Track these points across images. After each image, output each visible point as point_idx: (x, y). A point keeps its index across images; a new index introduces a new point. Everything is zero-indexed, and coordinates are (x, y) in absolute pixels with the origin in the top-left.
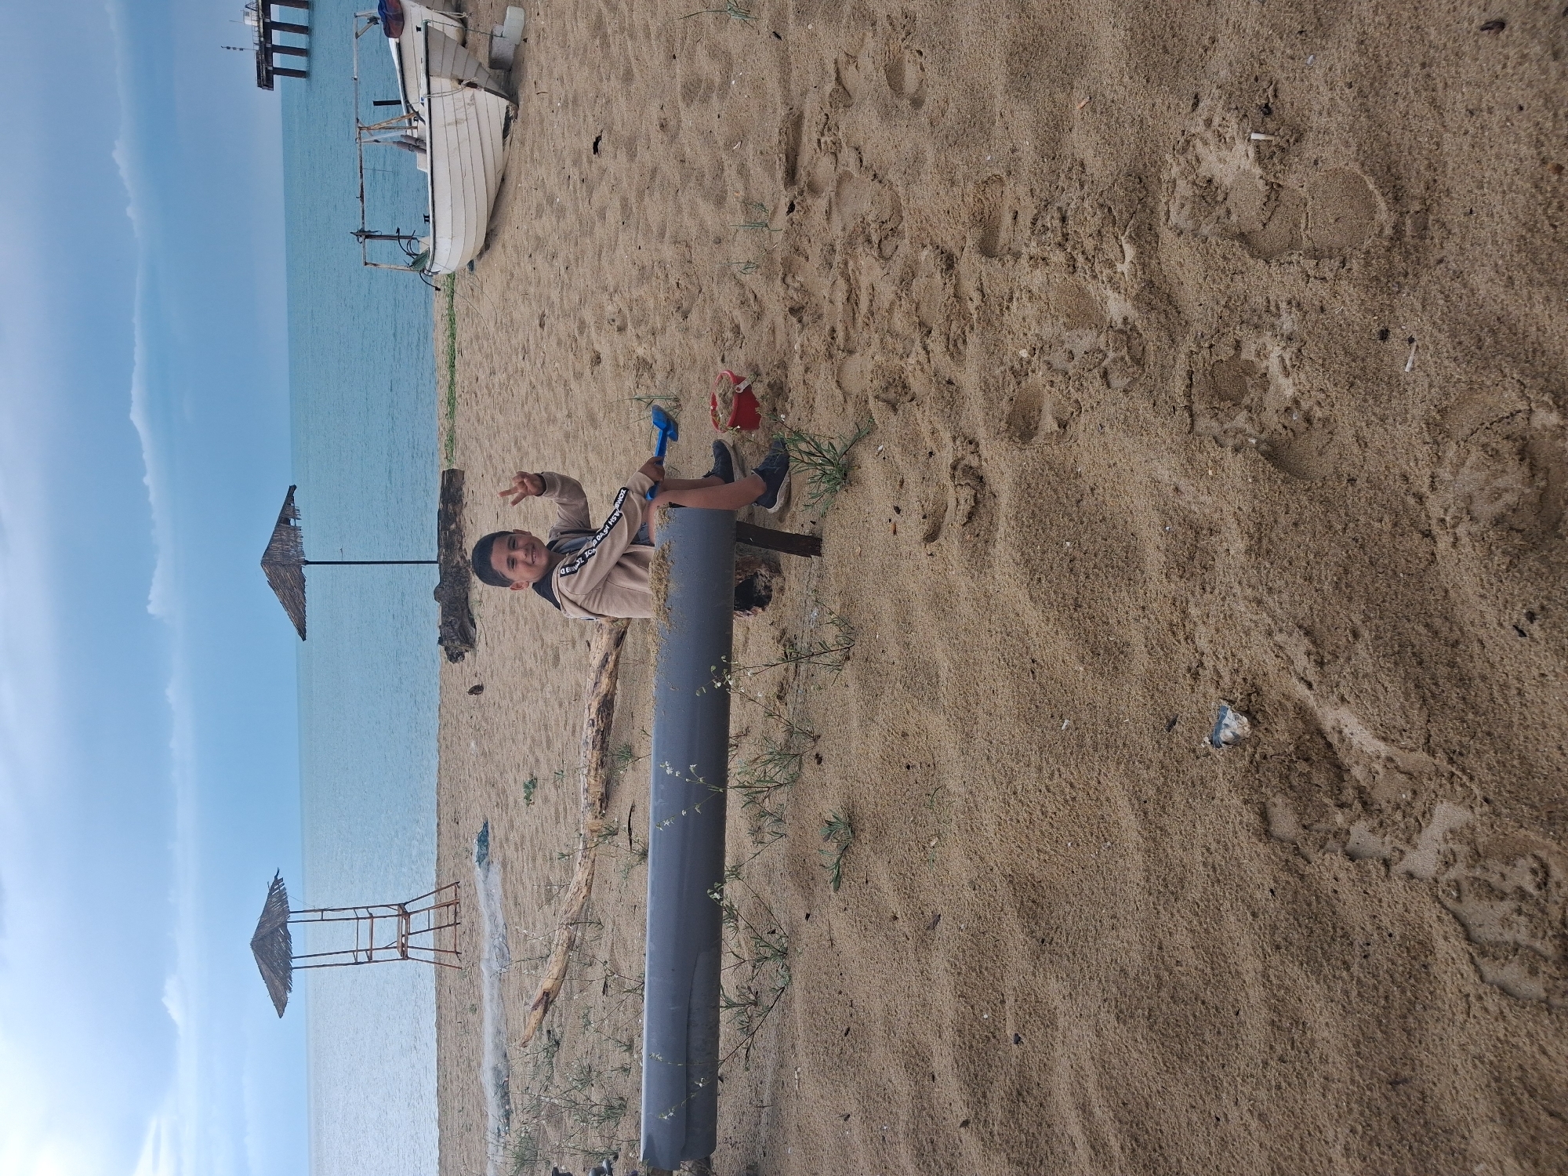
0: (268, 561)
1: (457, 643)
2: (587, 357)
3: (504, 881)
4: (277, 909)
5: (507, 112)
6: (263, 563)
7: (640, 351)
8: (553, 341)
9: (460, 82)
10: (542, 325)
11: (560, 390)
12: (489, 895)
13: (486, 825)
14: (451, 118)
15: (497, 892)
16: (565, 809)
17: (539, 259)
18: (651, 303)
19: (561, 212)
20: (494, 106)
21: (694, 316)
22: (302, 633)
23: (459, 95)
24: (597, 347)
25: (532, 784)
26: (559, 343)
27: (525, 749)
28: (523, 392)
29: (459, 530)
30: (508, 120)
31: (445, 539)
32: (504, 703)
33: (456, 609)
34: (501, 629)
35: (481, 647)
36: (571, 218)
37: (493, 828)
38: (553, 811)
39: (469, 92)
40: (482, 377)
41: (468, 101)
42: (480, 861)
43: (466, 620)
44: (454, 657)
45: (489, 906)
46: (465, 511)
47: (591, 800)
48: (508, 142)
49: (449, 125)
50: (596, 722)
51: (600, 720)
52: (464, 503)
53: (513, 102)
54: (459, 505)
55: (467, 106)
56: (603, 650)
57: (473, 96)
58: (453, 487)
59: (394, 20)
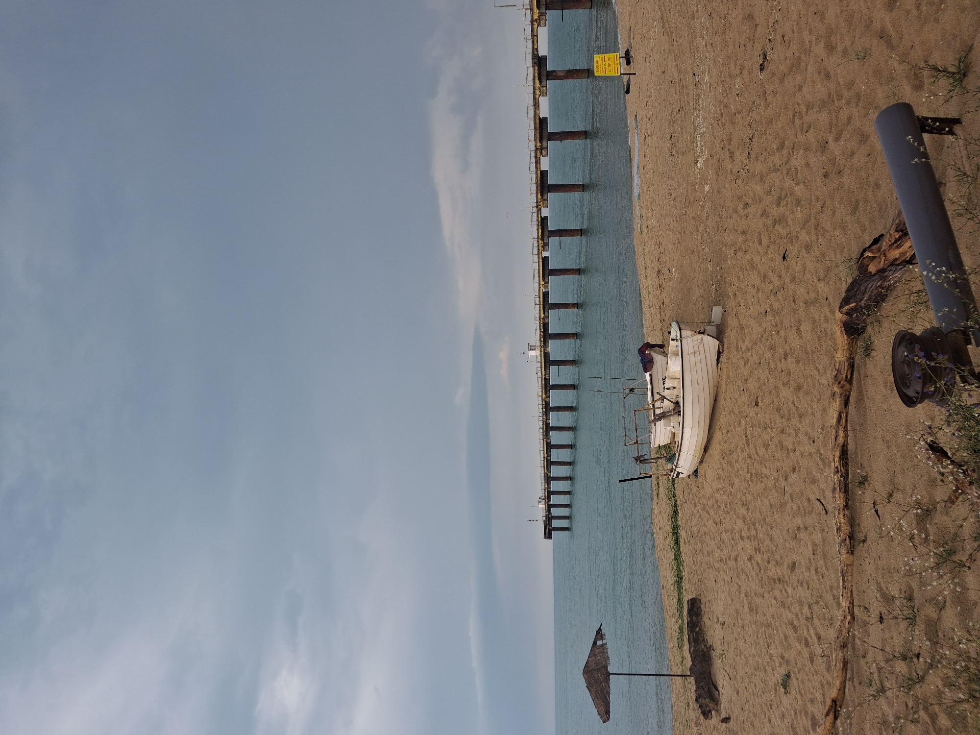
0: (588, 671)
1: (708, 700)
5: (719, 348)
6: (584, 673)
9: (695, 332)
14: (691, 351)
20: (711, 343)
23: (695, 338)
29: (701, 631)
30: (719, 353)
31: (693, 638)
33: (705, 678)
39: (700, 336)
41: (699, 341)
43: (711, 686)
44: (706, 714)
47: (842, 538)
48: (719, 368)
49: (691, 354)
50: (839, 468)
51: (842, 467)
52: (703, 614)
53: (721, 342)
54: (700, 616)
55: (699, 344)
56: (838, 410)
57: (702, 338)
58: (695, 608)
59: (647, 364)
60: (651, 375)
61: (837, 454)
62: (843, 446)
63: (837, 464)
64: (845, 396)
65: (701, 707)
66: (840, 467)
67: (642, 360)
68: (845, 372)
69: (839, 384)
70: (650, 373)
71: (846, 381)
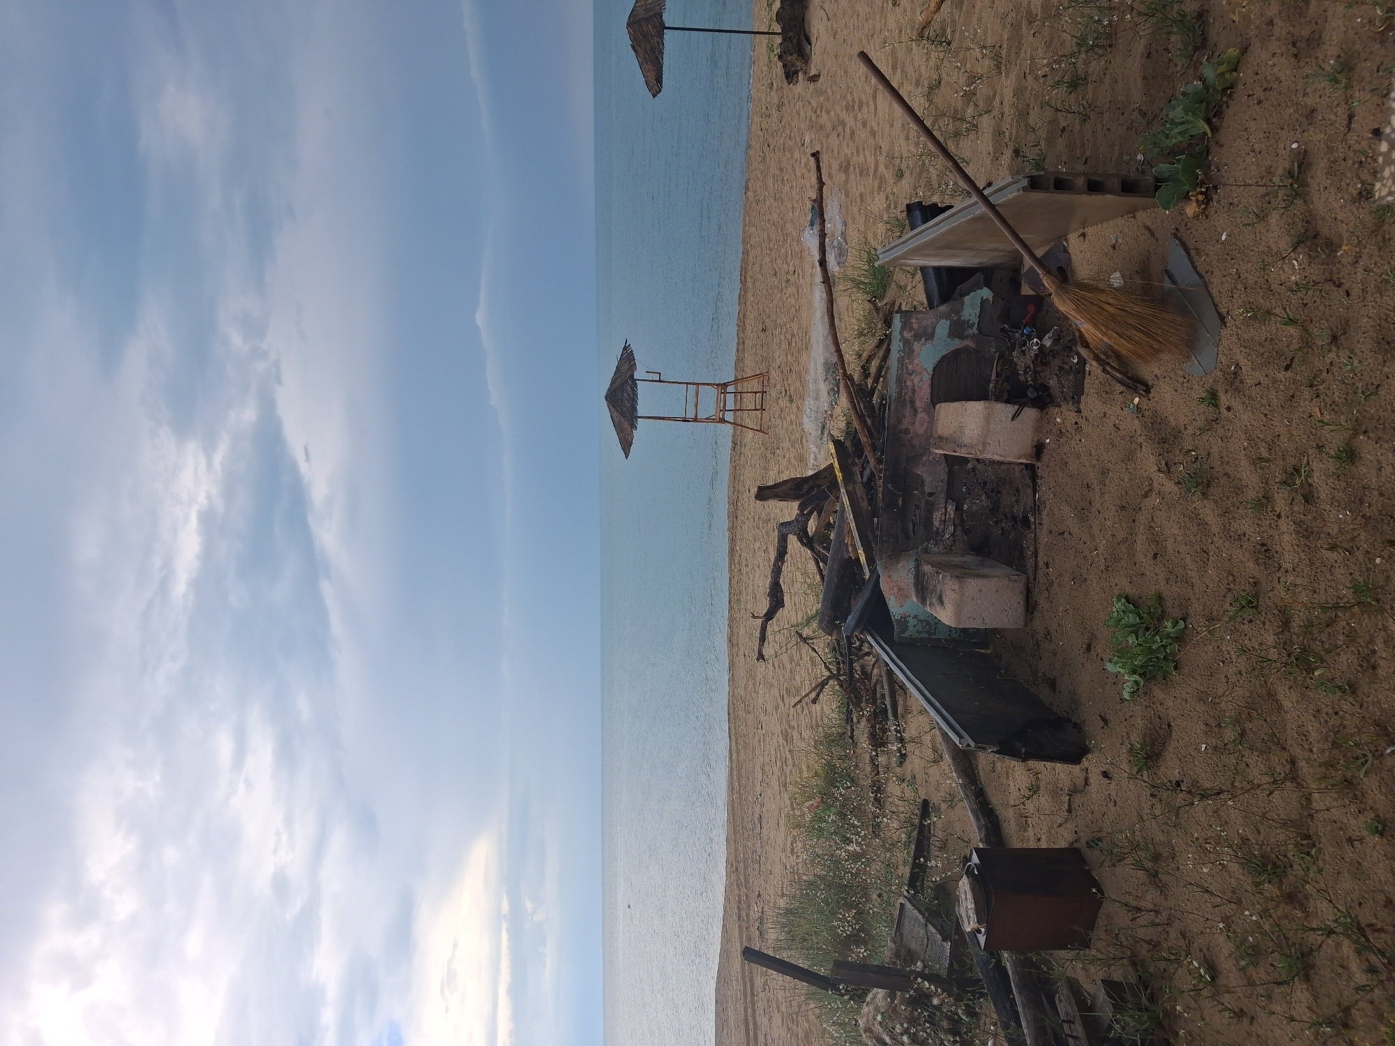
0: (634, 23)
1: (795, 56)
4: (625, 368)
6: (628, 25)
33: (795, 26)
43: (803, 38)
44: (790, 76)
65: (785, 66)
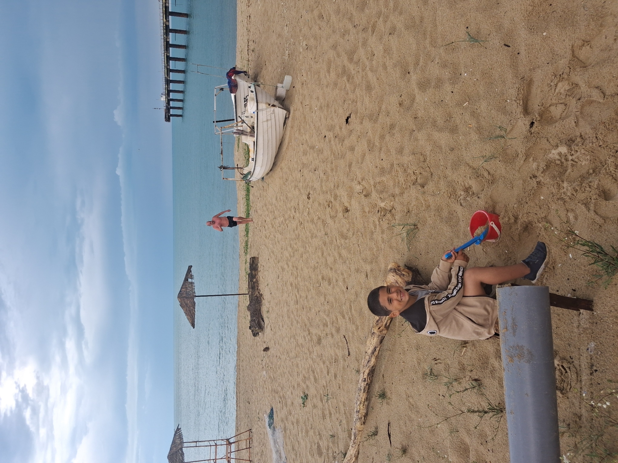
0: (180, 295)
1: (257, 328)
2: (340, 209)
3: (285, 437)
4: (178, 441)
5: (286, 116)
6: (178, 297)
7: (382, 205)
8: (316, 204)
9: (269, 105)
10: (309, 198)
11: (320, 223)
12: (275, 442)
13: (272, 410)
14: (265, 119)
15: (280, 441)
16: (330, 414)
17: (305, 172)
18: (391, 183)
19: (321, 151)
20: (280, 113)
21: (430, 187)
22: (193, 325)
23: (269, 110)
24: (347, 204)
25: (306, 397)
26: (320, 204)
27: (300, 380)
28: (294, 226)
29: (257, 281)
30: (286, 119)
31: (251, 285)
32: (283, 357)
33: (256, 314)
34: (281, 324)
35: (267, 330)
36: (327, 153)
37: (277, 412)
38: (320, 412)
39: (273, 108)
40: (268, 220)
41: (272, 112)
42: (270, 425)
43: (260, 319)
44: (255, 334)
45: (276, 447)
46: (260, 274)
47: (360, 416)
48: (285, 128)
49: (264, 122)
50: (366, 380)
51: (369, 379)
52: (259, 270)
53: (288, 110)
54: (257, 271)
55: (271, 114)
56: (374, 345)
57: (274, 110)
58: (254, 265)
59: (233, 87)
60: (235, 96)
61: (367, 371)
62: (373, 367)
63: (365, 377)
64: (382, 337)
65: (252, 331)
66: (368, 379)
67: (229, 83)
68: (386, 321)
69: (379, 328)
70: (235, 94)
71: (385, 327)
